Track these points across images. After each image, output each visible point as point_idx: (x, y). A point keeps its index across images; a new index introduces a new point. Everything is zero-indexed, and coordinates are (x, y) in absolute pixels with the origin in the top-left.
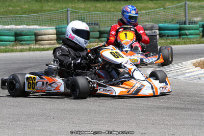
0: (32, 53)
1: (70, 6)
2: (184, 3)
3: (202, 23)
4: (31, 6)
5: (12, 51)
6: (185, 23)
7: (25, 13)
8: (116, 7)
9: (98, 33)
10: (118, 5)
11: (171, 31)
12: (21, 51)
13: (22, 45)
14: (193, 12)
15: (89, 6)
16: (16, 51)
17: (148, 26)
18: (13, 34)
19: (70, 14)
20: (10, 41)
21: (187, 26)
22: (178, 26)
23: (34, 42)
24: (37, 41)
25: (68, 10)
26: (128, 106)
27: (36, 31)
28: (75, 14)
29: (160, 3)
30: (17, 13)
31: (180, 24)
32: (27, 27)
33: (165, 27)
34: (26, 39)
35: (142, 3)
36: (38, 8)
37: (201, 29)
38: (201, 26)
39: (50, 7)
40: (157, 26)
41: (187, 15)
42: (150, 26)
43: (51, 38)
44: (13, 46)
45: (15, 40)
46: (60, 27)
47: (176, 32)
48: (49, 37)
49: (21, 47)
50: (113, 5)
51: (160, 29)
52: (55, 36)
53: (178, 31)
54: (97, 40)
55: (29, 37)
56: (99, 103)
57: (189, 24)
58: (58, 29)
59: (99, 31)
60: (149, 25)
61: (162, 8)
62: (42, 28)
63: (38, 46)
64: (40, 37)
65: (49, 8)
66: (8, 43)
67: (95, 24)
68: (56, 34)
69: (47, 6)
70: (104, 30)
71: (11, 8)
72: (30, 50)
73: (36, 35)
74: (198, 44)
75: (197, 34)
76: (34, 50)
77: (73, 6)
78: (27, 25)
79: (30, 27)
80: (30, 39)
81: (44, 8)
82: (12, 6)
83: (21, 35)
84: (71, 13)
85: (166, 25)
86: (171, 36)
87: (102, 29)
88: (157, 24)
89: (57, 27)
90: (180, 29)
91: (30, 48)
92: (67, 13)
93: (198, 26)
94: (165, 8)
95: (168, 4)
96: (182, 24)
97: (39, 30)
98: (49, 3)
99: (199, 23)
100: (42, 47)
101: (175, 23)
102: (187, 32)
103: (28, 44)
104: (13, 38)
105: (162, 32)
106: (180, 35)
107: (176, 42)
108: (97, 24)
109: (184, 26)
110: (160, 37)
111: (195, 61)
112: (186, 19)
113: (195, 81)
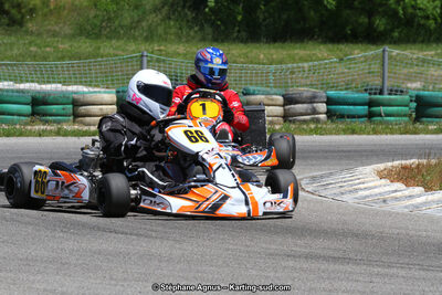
0: (60, 140)
1: (156, 48)
2: (381, 50)
3: (416, 92)
4: (76, 45)
5: (21, 134)
6: (381, 93)
7: (62, 58)
8: (249, 55)
10: (255, 51)
11: (351, 107)
12: (40, 135)
13: (47, 122)
14: (405, 71)
16: (30, 134)
17: (305, 94)
18: (29, 100)
20: (19, 115)
21: (386, 97)
22: (366, 96)
23: (71, 118)
24: (76, 115)
26: (228, 250)
27: (76, 96)
29: (341, 50)
30: (45, 59)
31: (370, 94)
33: (339, 98)
34: (54, 111)
36: (90, 49)
37: (414, 105)
38: (414, 98)
40: (322, 94)
41: (386, 74)
42: (309, 94)
43: (105, 112)
44: (26, 124)
45: (33, 114)
47: (363, 109)
48: (101, 109)
49: (42, 127)
50: (244, 51)
51: (329, 101)
52: (115, 107)
53: (366, 107)
55: (61, 107)
56: (172, 242)
57: (390, 94)
58: (121, 94)
60: (306, 92)
61: (335, 59)
62: (91, 89)
63: (76, 127)
64: (83, 109)
65: (112, 51)
66: (15, 117)
68: (117, 104)
69: (107, 47)
71: (33, 49)
72: (58, 133)
73: (76, 103)
74: (401, 133)
75: (405, 115)
76: (66, 134)
77: (162, 48)
78: (64, 83)
79: (70, 88)
80: (63, 112)
81: (102, 51)
82: (36, 45)
83: (46, 103)
85: (342, 94)
86: (348, 117)
88: (324, 92)
89: (120, 89)
90: (371, 104)
91: (59, 129)
93: (407, 97)
95: (356, 51)
96: (375, 94)
97: (84, 93)
98: (114, 41)
100: (86, 128)
101: (358, 92)
102: (382, 109)
103: (59, 122)
104: (27, 109)
105: (333, 107)
106: (370, 115)
109: (378, 96)
110: (328, 117)
111: (381, 166)
112: (383, 83)
113: (376, 207)
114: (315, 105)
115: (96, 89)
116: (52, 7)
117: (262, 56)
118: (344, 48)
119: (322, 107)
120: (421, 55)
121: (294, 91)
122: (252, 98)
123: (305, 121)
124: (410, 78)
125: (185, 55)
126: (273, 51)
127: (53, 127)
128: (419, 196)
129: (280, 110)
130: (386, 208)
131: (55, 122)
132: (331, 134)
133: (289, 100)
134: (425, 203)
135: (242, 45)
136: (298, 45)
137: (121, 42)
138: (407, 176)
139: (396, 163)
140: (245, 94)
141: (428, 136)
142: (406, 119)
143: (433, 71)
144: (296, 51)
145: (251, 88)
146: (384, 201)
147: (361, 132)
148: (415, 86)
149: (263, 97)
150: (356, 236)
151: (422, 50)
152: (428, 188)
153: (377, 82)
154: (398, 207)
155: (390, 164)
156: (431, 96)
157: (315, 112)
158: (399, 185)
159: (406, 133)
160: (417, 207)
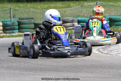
2: (96, 2)
3: (109, 17)
9: (34, 25)
17: (70, 20)
19: (13, 12)
25: (11, 8)
28: (16, 11)
33: (82, 20)
37: (109, 21)
38: (108, 19)
40: (76, 19)
46: (5, 21)
51: (79, 22)
52: (2, 27)
54: (33, 30)
58: (4, 22)
59: (34, 24)
61: (80, 6)
67: (31, 18)
68: (3, 26)
70: (38, 23)
84: (13, 10)
87: (36, 22)
88: (76, 18)
89: (3, 21)
92: (11, 11)
93: (106, 19)
94: (82, 6)
99: (107, 17)
108: (33, 18)
114: (74, 23)
119: (76, 24)
121: (66, 18)
123: (70, 29)
133: (64, 22)
156: (115, 18)
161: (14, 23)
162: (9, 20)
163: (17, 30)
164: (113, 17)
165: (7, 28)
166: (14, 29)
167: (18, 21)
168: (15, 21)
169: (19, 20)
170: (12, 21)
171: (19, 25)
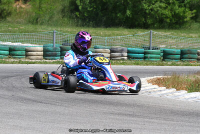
0: (20, 65)
1: (59, 29)
3: (162, 49)
4: (27, 27)
5: (5, 63)
6: (149, 49)
7: (22, 32)
8: (97, 33)
10: (99, 31)
11: (137, 54)
12: (12, 63)
13: (15, 58)
14: (159, 40)
15: (75, 30)
16: (8, 63)
17: (119, 49)
20: (5, 55)
21: (151, 50)
22: (143, 50)
23: (25, 56)
24: (27, 56)
25: (54, 32)
27: (26, 48)
29: (134, 31)
30: (14, 32)
31: (145, 49)
32: (23, 45)
34: (18, 54)
35: (119, 31)
36: (33, 29)
37: (162, 54)
38: (162, 51)
39: (43, 29)
40: (126, 49)
41: (151, 41)
42: (121, 49)
43: (38, 54)
44: (6, 58)
45: (10, 54)
46: (47, 45)
47: (142, 55)
49: (13, 60)
50: (95, 31)
51: (128, 52)
55: (21, 52)
57: (153, 49)
58: (45, 47)
60: (119, 48)
61: (131, 35)
62: (33, 45)
63: (27, 60)
64: (29, 53)
65: (42, 31)
66: (3, 56)
68: (43, 51)
69: (40, 28)
71: (10, 28)
72: (19, 62)
73: (27, 51)
74: (157, 65)
75: (159, 58)
76: (23, 63)
77: (62, 29)
78: (23, 42)
79: (25, 45)
80: (21, 54)
81: (37, 30)
82: (11, 27)
83: (15, 50)
85: (134, 49)
86: (136, 58)
90: (145, 53)
91: (20, 61)
92: (54, 35)
93: (160, 51)
94: (134, 35)
95: (139, 32)
97: (30, 47)
98: (42, 26)
100: (31, 61)
101: (141, 48)
102: (149, 55)
103: (20, 58)
104: (7, 52)
105: (130, 54)
106: (145, 58)
107: (139, 63)
109: (148, 50)
110: (128, 58)
111: (149, 78)
112: (150, 45)
113: (147, 94)
114: (123, 53)
115: (35, 45)
116: (18, 12)
117: (102, 33)
118: (135, 30)
119: (126, 54)
120: (165, 34)
121: (114, 47)
122: (98, 50)
123: (119, 60)
124: (161, 43)
125: (71, 32)
126: (106, 31)
127: (18, 60)
128: (164, 90)
129: (108, 55)
130: (151, 95)
131: (18, 58)
132: (129, 65)
133: (112, 51)
134: (166, 94)
135: (94, 29)
136: (116, 29)
137: (45, 27)
138: (159, 82)
139: (155, 77)
140: (95, 48)
141: (168, 67)
142: (159, 59)
143: (170, 41)
144: (115, 32)
145: (98, 46)
146: (150, 92)
147: (141, 65)
148: (163, 47)
149: (102, 49)
150: (138, 106)
151: (165, 32)
152: (168, 87)
153: (148, 45)
154: (156, 95)
155: (152, 78)
156: (169, 51)
157: (123, 56)
158: (156, 86)
159: (159, 65)
160: (163, 95)
161: (56, 48)
162: (52, 45)
163: (59, 56)
164: (167, 49)
165: (48, 53)
166: (56, 55)
167: (60, 47)
168: (58, 46)
169: (62, 46)
170: (54, 46)
171: (61, 51)
